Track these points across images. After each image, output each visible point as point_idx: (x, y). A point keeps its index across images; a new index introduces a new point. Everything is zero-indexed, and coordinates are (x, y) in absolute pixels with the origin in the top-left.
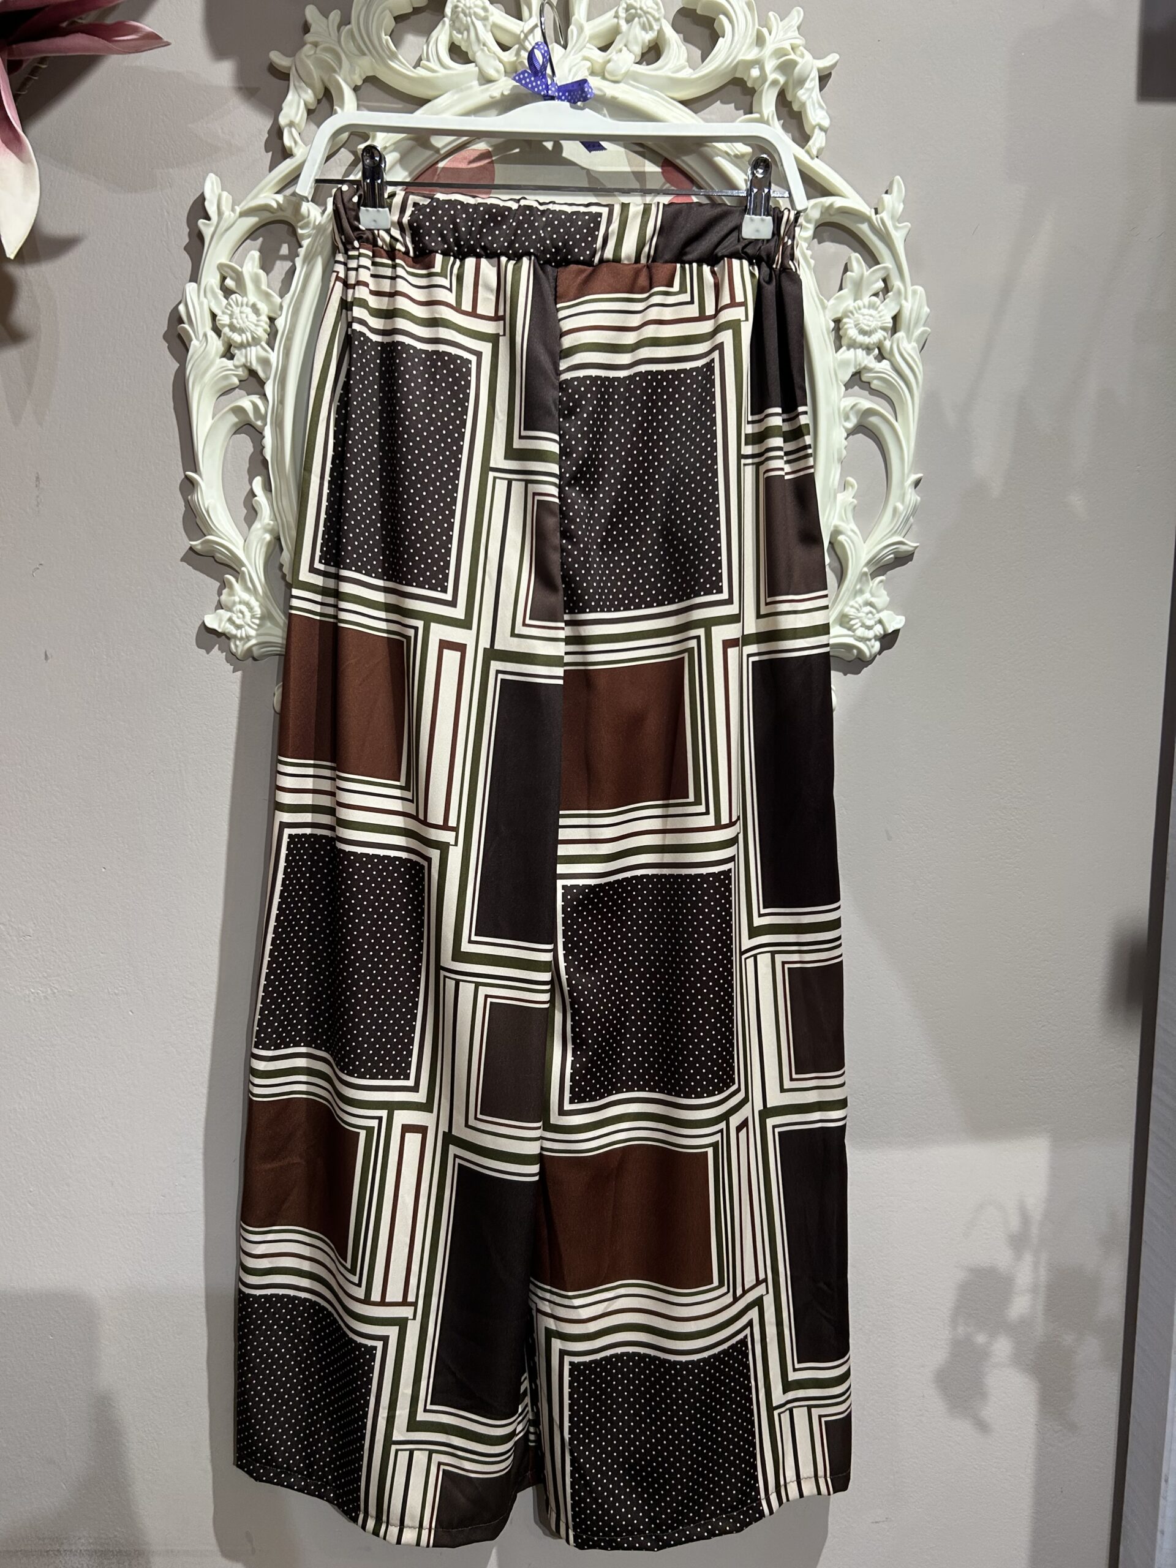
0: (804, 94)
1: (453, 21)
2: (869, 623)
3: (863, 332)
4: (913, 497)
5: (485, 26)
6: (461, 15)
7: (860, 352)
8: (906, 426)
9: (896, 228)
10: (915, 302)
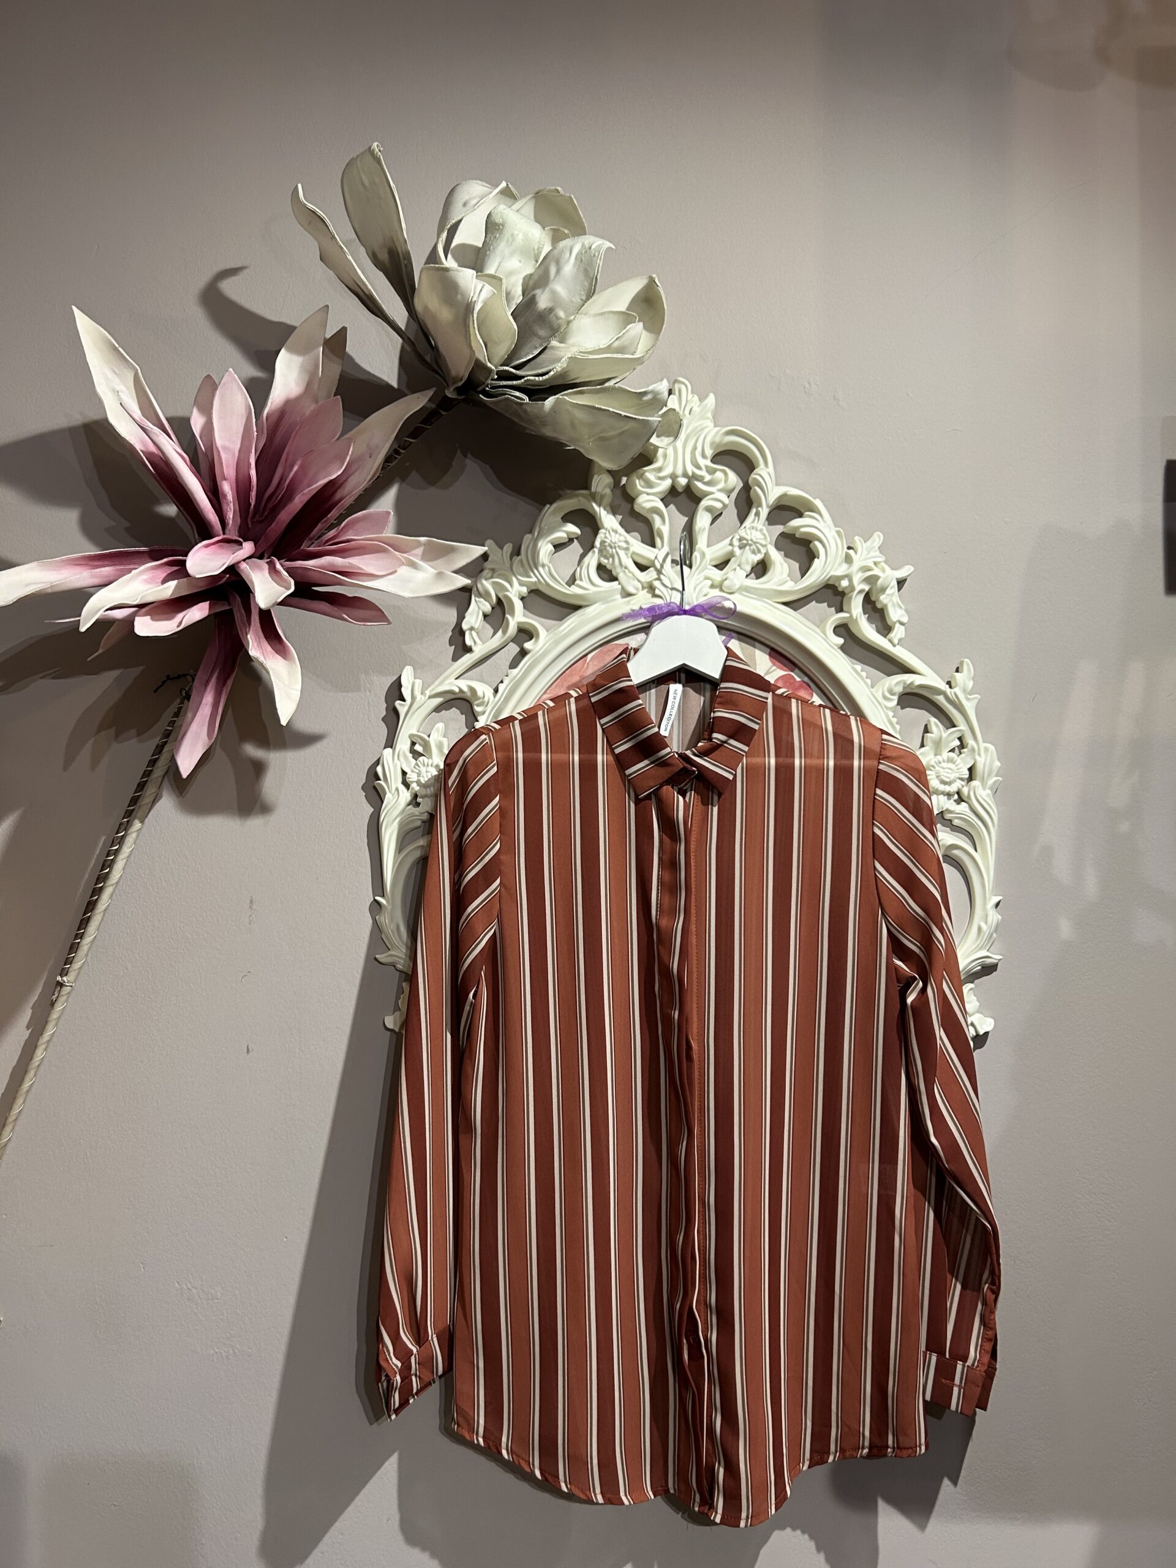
0: (886, 598)
1: (600, 551)
3: (944, 782)
4: (994, 917)
5: (627, 554)
6: (608, 548)
7: (941, 797)
8: (985, 856)
9: (968, 699)
10: (987, 757)
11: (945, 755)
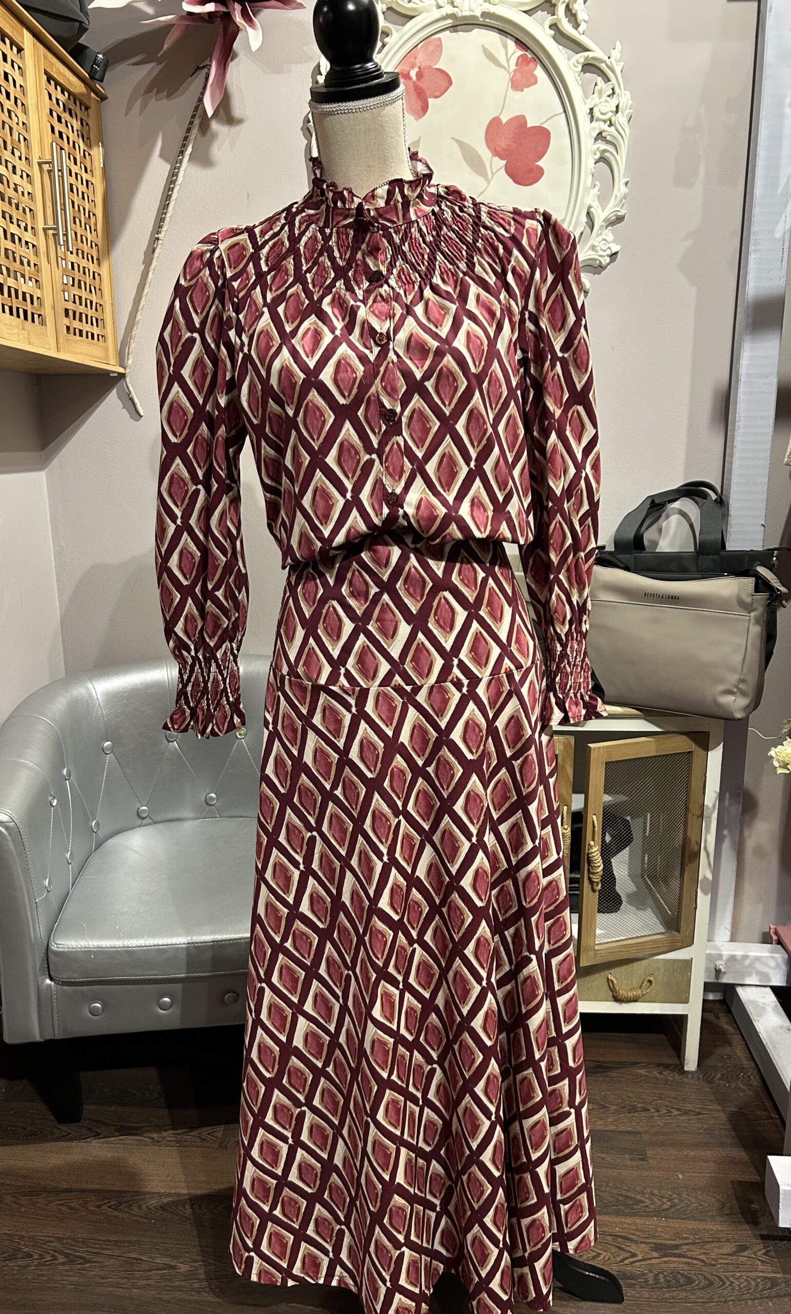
0: (577, 7)
2: (604, 248)
3: (602, 114)
4: (624, 190)
7: (602, 123)
8: (621, 157)
9: (617, 65)
10: (625, 98)
11: (604, 97)
